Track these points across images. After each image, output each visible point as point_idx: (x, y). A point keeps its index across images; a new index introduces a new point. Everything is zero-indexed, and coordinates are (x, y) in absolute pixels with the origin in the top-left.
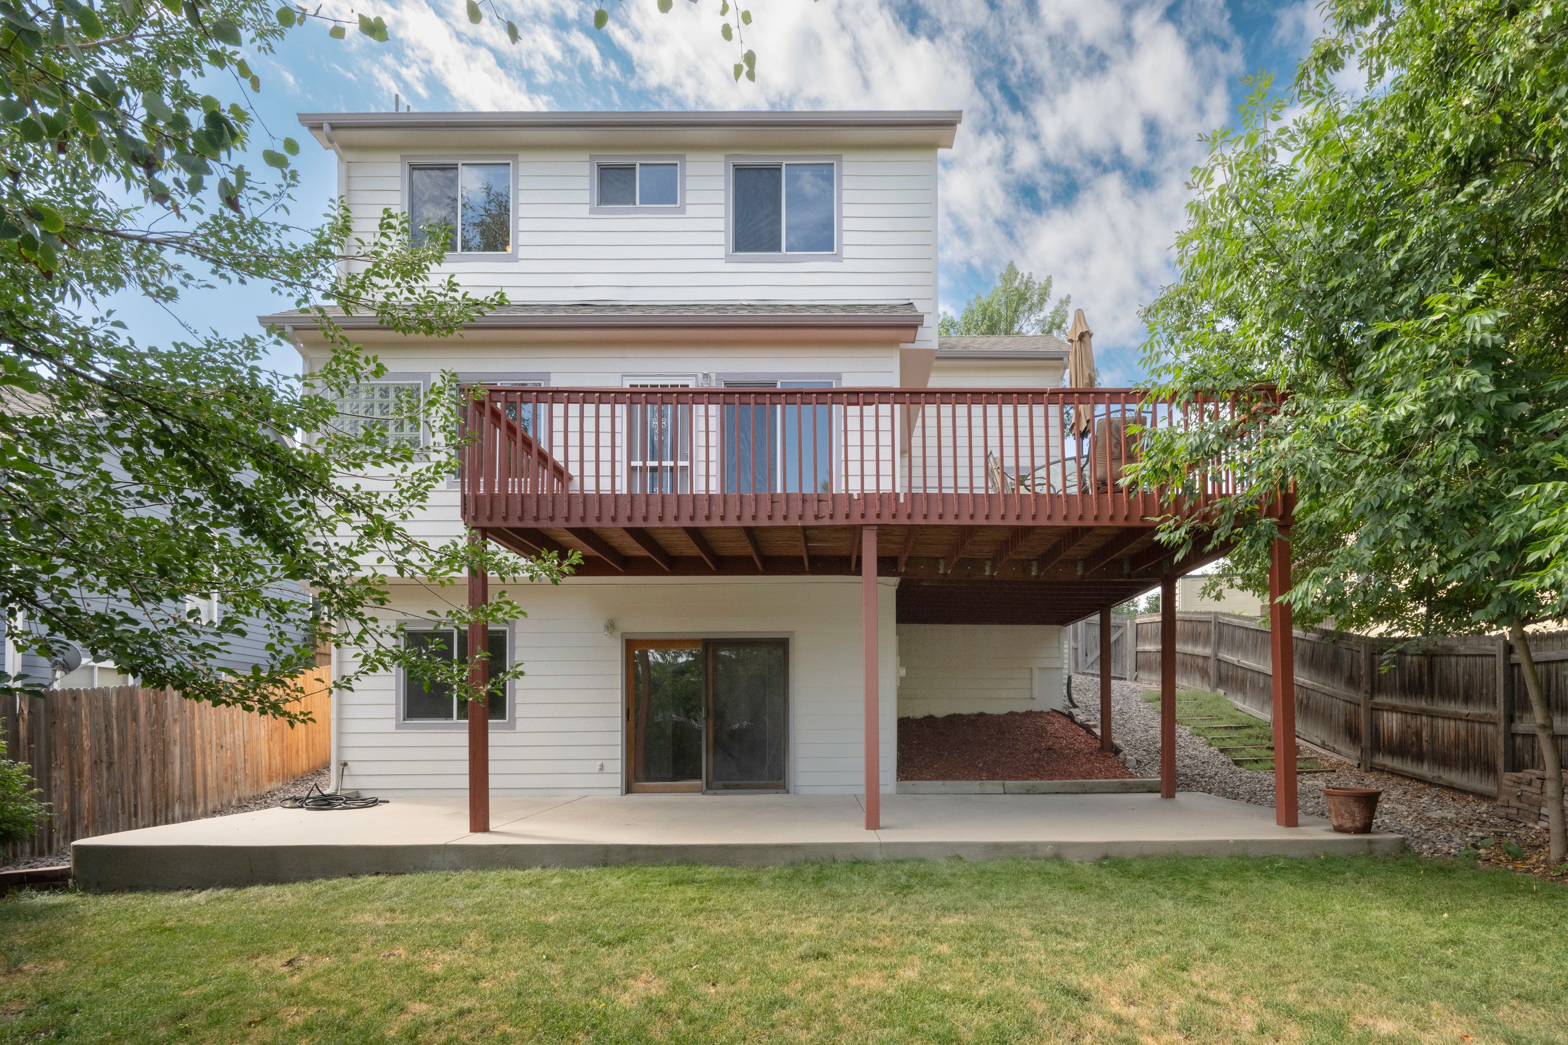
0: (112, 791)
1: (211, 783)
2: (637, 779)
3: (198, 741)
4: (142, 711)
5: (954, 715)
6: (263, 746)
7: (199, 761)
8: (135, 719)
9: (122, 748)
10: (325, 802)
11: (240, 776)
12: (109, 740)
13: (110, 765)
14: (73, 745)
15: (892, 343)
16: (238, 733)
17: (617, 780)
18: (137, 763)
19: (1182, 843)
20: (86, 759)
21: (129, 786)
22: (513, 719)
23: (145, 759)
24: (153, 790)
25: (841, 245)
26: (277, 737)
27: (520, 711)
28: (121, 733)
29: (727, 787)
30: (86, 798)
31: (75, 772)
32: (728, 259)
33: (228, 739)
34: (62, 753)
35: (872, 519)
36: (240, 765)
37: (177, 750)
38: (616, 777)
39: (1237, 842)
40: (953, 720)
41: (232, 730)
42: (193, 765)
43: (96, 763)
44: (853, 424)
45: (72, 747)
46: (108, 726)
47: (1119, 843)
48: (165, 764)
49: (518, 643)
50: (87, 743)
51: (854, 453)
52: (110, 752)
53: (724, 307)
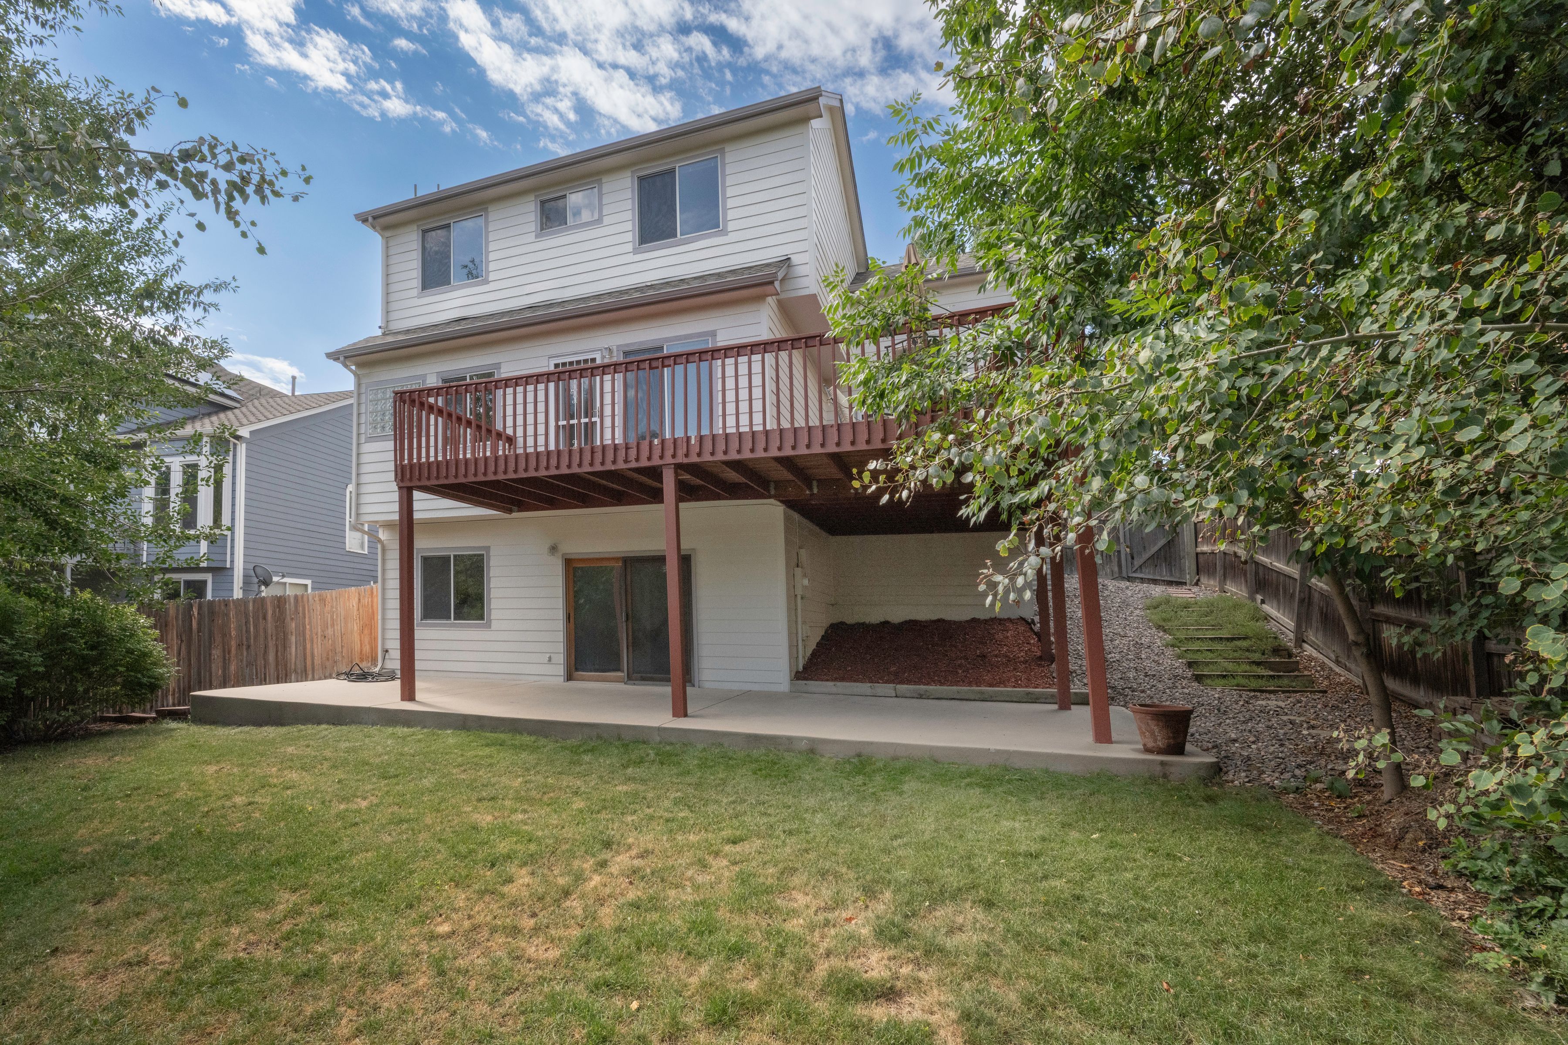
0: (249, 664)
1: (317, 661)
2: (577, 670)
3: (308, 632)
4: (270, 612)
5: (911, 621)
6: (356, 637)
7: (308, 646)
8: (265, 618)
9: (256, 637)
10: (363, 677)
11: (338, 658)
12: (248, 631)
13: (249, 647)
14: (225, 635)
15: (761, 298)
16: (337, 628)
17: (561, 670)
18: (266, 647)
19: (938, 748)
20: (233, 643)
21: (260, 662)
22: (489, 621)
23: (271, 644)
24: (277, 665)
25: (726, 221)
26: (366, 631)
27: (494, 615)
28: (256, 626)
29: (643, 679)
30: (233, 668)
31: (226, 651)
32: (635, 252)
33: (330, 631)
34: (218, 639)
35: (668, 459)
36: (339, 649)
37: (293, 639)
38: (559, 669)
39: (998, 752)
40: (912, 626)
41: (333, 625)
42: (305, 649)
43: (239, 646)
44: (730, 371)
45: (224, 635)
46: (247, 623)
47: (872, 743)
48: (285, 647)
49: (492, 563)
50: (233, 633)
51: (730, 396)
52: (248, 639)
53: (626, 292)
